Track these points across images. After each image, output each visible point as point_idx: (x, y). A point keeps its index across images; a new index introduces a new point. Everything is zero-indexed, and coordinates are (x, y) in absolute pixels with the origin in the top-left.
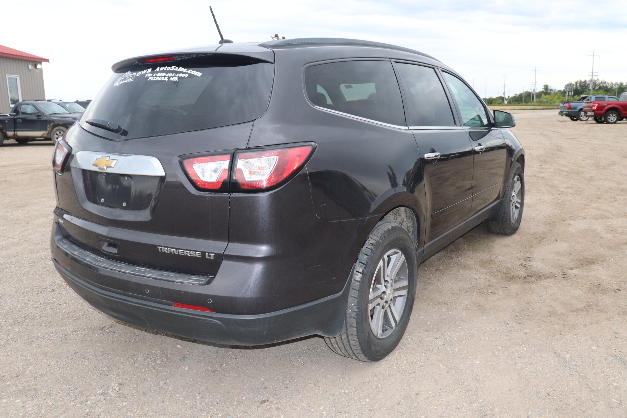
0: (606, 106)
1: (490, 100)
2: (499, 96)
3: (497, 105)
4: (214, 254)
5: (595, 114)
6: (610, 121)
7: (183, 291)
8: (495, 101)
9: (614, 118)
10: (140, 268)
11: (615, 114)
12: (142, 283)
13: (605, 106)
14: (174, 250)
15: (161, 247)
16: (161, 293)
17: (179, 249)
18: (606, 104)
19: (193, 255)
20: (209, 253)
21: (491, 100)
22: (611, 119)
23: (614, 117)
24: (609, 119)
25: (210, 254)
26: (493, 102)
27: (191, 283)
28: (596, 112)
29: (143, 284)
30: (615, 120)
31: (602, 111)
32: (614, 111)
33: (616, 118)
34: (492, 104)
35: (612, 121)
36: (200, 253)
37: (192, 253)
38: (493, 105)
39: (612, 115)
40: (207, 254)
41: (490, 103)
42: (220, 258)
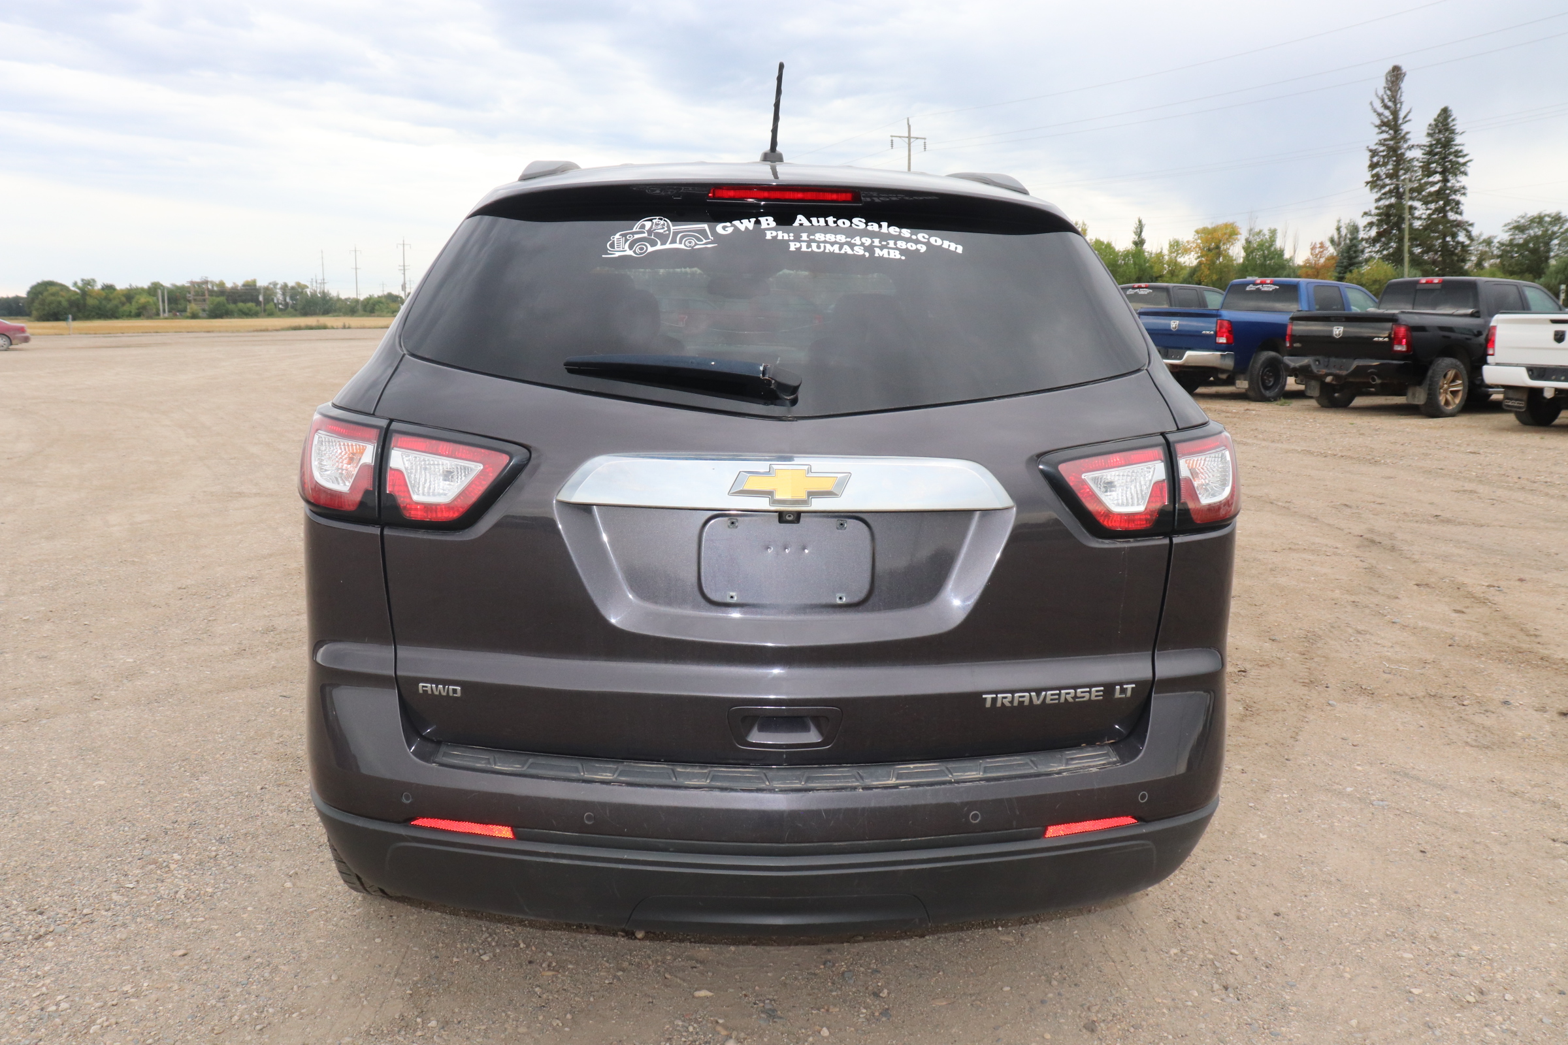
1: (368, 303)
2: (386, 293)
3: (389, 314)
4: (1134, 686)
7: (1079, 791)
8: (381, 305)
10: (912, 766)
12: (957, 801)
14: (1033, 694)
15: (994, 696)
16: (1018, 813)
17: (1046, 690)
19: (1083, 697)
20: (1121, 684)
21: (371, 302)
25: (1125, 686)
26: (377, 307)
27: (1093, 767)
29: (962, 803)
34: (377, 313)
36: (1102, 688)
37: (1082, 692)
38: (378, 316)
40: (1118, 687)
41: (368, 309)
42: (1147, 689)
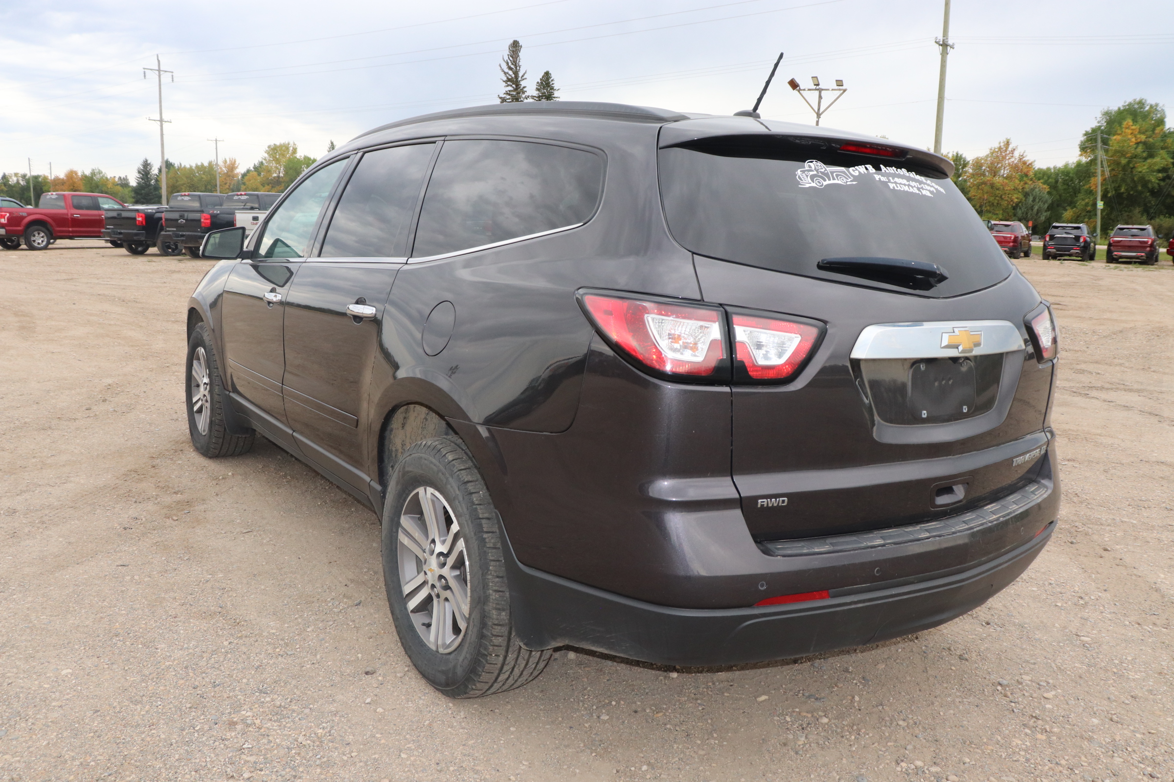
0: (25, 217)
5: (7, 231)
6: (36, 245)
9: (42, 239)
11: (43, 232)
13: (23, 218)
18: (24, 214)
22: (37, 241)
23: (43, 237)
24: (34, 241)
28: (7, 228)
30: (44, 243)
31: (19, 226)
32: (40, 227)
33: (46, 240)
35: (39, 246)
39: (39, 234)
